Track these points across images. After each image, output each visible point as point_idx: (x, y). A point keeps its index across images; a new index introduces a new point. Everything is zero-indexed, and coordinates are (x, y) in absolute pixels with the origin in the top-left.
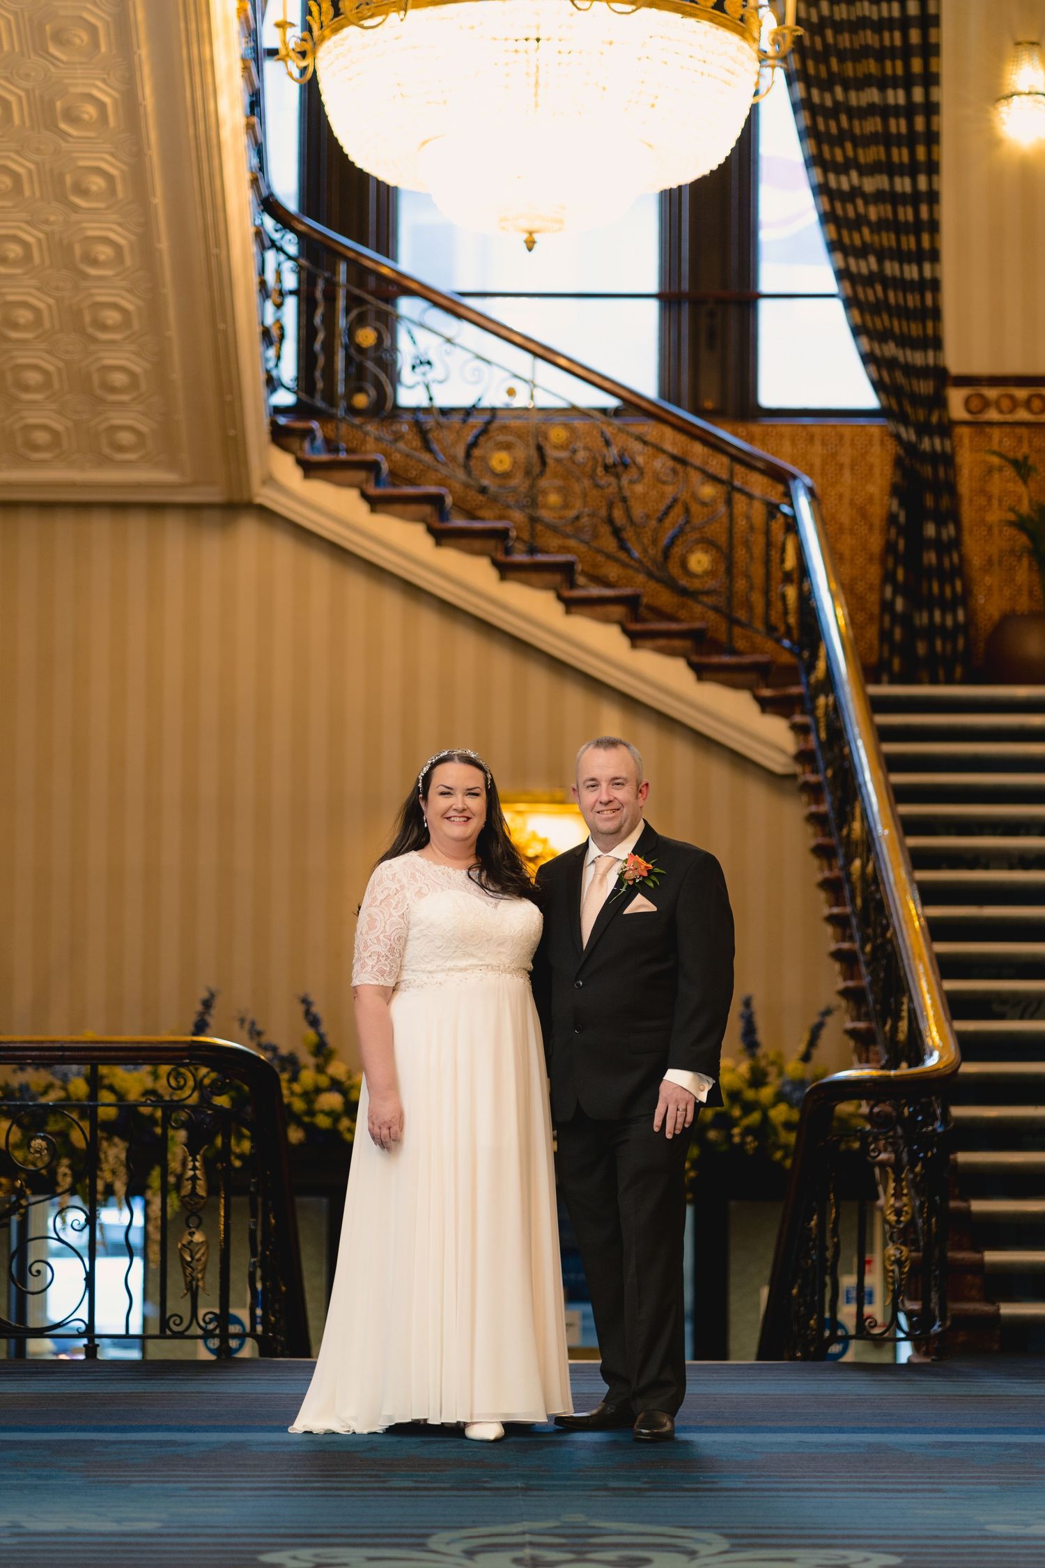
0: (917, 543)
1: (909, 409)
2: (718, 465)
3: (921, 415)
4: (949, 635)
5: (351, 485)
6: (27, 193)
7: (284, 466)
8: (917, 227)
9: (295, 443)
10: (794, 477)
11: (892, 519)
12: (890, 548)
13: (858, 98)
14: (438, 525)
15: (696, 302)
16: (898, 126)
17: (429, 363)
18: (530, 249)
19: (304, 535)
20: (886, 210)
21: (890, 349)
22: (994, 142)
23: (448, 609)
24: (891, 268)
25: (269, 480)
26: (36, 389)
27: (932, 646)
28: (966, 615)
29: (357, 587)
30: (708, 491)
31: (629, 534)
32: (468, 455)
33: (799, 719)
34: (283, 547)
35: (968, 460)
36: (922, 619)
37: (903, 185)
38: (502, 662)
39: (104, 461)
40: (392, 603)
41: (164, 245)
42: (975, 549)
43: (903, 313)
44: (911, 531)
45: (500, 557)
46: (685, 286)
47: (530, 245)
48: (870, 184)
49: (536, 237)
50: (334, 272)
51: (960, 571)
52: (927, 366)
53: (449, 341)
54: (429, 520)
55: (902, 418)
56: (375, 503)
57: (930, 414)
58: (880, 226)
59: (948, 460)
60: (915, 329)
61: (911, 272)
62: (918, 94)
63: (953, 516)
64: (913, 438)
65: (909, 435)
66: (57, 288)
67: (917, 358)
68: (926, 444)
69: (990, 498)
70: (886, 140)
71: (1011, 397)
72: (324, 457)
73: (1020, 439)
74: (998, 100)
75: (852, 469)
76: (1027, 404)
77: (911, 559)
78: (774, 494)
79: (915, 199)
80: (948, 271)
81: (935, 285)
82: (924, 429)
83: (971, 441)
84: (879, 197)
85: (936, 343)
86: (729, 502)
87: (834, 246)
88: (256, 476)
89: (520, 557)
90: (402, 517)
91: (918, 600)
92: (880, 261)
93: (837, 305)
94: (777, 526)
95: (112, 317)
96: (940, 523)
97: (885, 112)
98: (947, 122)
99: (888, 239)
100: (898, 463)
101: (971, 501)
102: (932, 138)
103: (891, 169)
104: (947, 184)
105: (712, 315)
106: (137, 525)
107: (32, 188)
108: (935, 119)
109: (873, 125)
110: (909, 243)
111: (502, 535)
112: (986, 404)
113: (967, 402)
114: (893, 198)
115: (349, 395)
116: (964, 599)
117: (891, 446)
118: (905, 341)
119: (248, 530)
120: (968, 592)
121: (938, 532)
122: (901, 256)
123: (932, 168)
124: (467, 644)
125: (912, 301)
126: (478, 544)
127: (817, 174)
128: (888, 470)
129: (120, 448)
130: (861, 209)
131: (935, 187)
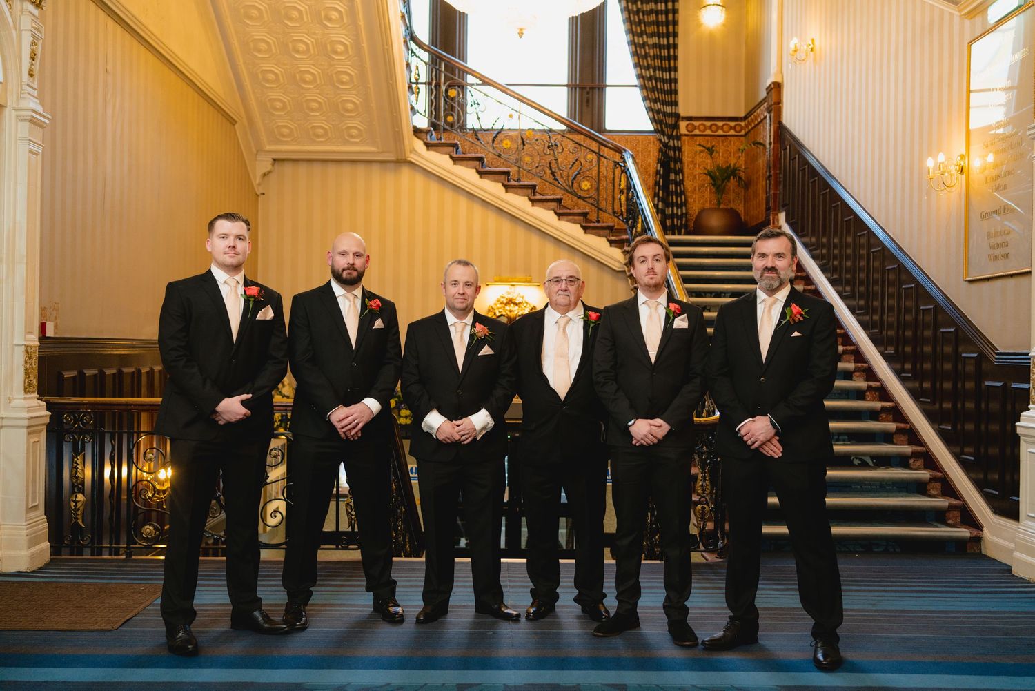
0: (667, 181)
1: (665, 129)
2: (594, 146)
3: (670, 132)
4: (680, 217)
5: (446, 154)
6: (305, 20)
7: (419, 145)
8: (669, 58)
9: (423, 135)
10: (625, 150)
11: (658, 172)
12: (657, 183)
13: (646, 7)
14: (481, 169)
15: (582, 88)
16: (662, 18)
17: (478, 104)
18: (521, 37)
19: (427, 173)
20: (657, 51)
21: (658, 106)
22: (699, 25)
23: (485, 203)
24: (659, 74)
25: (413, 151)
26: (316, 110)
27: (673, 221)
28: (686, 210)
29: (449, 195)
30: (590, 156)
31: (558, 174)
32: (493, 141)
33: (626, 248)
34: (420, 179)
35: (686, 149)
36: (669, 211)
37: (664, 41)
38: (506, 225)
39: (346, 142)
40: (463, 202)
41: (365, 45)
42: (689, 184)
43: (663, 91)
44: (665, 177)
45: (506, 183)
46: (578, 82)
47: (521, 34)
48: (650, 41)
49: (524, 32)
50: (440, 66)
51: (683, 193)
52: (672, 113)
53: (486, 95)
54: (477, 168)
55: (663, 133)
56: (455, 160)
57: (673, 132)
58: (654, 57)
59: (679, 149)
60: (667, 98)
61: (666, 76)
62: (670, 5)
63: (681, 171)
64: (667, 141)
65: (665, 139)
66: (321, 65)
67: (668, 109)
68: (671, 143)
69: (695, 164)
70: (658, 24)
71: (704, 125)
72: (436, 142)
73: (708, 141)
74: (701, 8)
75: (642, 153)
76: (710, 128)
77: (665, 188)
78: (617, 157)
79: (668, 47)
80: (681, 75)
81: (676, 81)
82: (670, 137)
83: (688, 142)
84: (654, 46)
85: (676, 104)
86: (599, 160)
87: (637, 65)
88: (408, 149)
89: (513, 183)
90: (466, 166)
91: (667, 204)
92: (654, 71)
93: (638, 89)
94: (618, 171)
95: (345, 78)
96: (677, 173)
97: (657, 12)
98: (681, 17)
99: (657, 63)
100: (660, 150)
101: (688, 166)
102: (675, 23)
103: (659, 35)
104: (681, 41)
105: (588, 93)
106: (361, 169)
107: (307, 18)
108: (676, 15)
109: (652, 17)
110: (666, 64)
111: (507, 173)
112: (695, 128)
113: (687, 126)
114: (660, 47)
115: (446, 116)
116: (684, 204)
117: (658, 144)
118: (663, 103)
119: (406, 171)
120: (686, 200)
121: (676, 177)
122: (663, 69)
123: (675, 35)
124: (492, 217)
125: (667, 87)
126: (497, 177)
127: (630, 36)
128: (656, 154)
129: (352, 137)
130: (647, 51)
131: (676, 42)
